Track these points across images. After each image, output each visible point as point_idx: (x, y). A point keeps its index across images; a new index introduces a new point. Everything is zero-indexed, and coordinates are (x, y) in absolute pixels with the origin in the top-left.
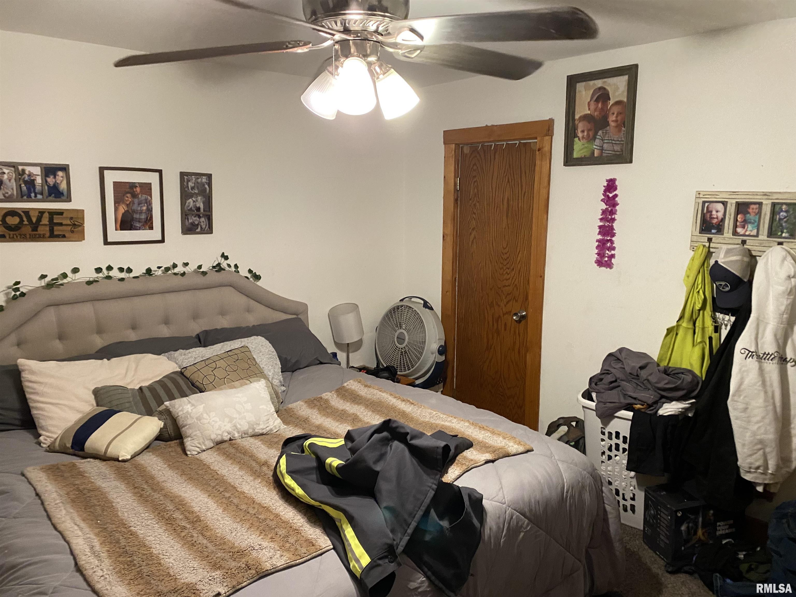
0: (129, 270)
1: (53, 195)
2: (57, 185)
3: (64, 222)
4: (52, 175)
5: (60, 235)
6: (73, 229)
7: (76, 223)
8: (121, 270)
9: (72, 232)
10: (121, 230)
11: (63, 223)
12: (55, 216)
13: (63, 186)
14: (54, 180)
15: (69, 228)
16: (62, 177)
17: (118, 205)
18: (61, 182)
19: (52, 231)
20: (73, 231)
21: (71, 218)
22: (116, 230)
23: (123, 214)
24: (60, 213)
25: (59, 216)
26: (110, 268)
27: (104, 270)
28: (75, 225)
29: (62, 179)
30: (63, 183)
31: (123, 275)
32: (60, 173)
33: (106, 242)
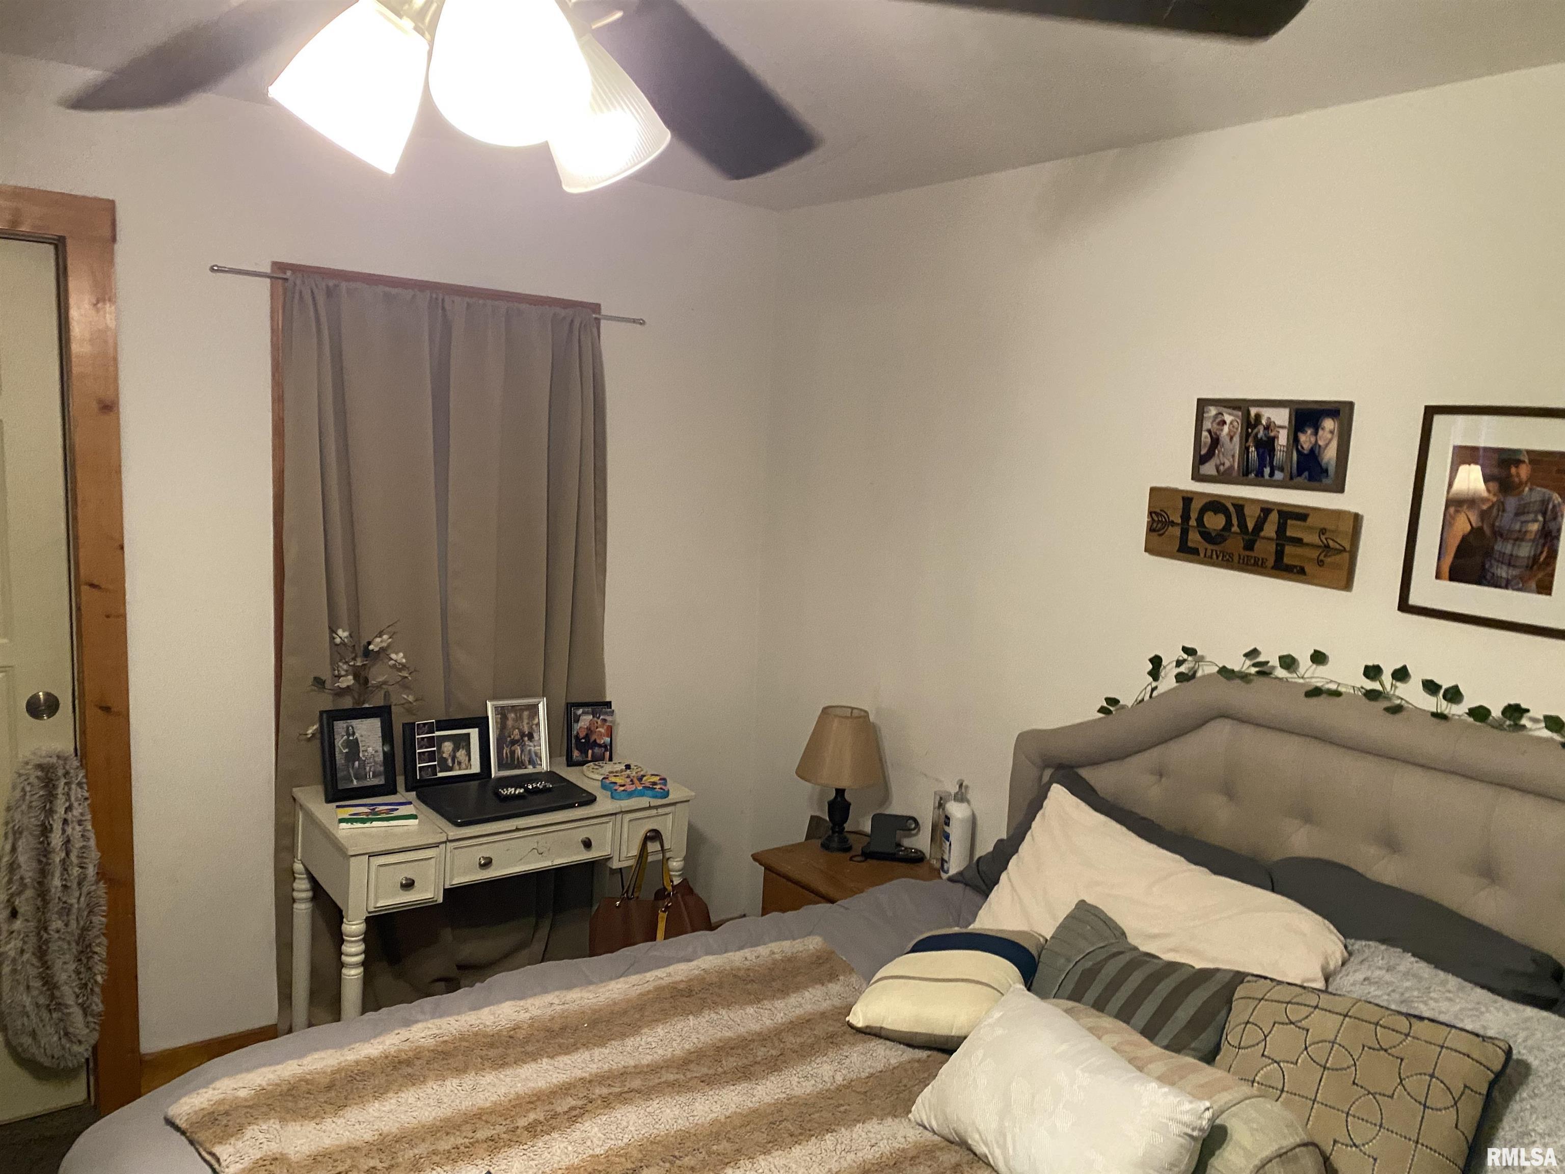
0: (1454, 695)
1: (1306, 474)
2: (1317, 452)
3: (1308, 538)
4: (1310, 426)
5: (1295, 567)
6: (1322, 557)
7: (1331, 543)
8: (1431, 687)
9: (1320, 563)
10: (1451, 579)
11: (1305, 540)
12: (1289, 522)
13: (1330, 454)
14: (1313, 439)
15: (1315, 554)
16: (1332, 432)
17: (1457, 511)
18: (1327, 445)
19: (1280, 554)
20: (1322, 561)
21: (1323, 531)
22: (1438, 577)
23: (1464, 539)
24: (1300, 515)
25: (1299, 523)
26: (1401, 674)
27: (1387, 678)
28: (1327, 546)
29: (1329, 436)
30: (1330, 446)
31: (1431, 703)
32: (1329, 424)
33: (1404, 606)
